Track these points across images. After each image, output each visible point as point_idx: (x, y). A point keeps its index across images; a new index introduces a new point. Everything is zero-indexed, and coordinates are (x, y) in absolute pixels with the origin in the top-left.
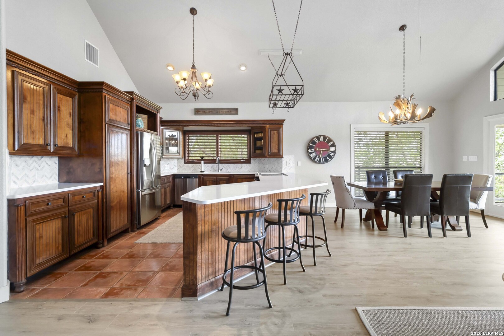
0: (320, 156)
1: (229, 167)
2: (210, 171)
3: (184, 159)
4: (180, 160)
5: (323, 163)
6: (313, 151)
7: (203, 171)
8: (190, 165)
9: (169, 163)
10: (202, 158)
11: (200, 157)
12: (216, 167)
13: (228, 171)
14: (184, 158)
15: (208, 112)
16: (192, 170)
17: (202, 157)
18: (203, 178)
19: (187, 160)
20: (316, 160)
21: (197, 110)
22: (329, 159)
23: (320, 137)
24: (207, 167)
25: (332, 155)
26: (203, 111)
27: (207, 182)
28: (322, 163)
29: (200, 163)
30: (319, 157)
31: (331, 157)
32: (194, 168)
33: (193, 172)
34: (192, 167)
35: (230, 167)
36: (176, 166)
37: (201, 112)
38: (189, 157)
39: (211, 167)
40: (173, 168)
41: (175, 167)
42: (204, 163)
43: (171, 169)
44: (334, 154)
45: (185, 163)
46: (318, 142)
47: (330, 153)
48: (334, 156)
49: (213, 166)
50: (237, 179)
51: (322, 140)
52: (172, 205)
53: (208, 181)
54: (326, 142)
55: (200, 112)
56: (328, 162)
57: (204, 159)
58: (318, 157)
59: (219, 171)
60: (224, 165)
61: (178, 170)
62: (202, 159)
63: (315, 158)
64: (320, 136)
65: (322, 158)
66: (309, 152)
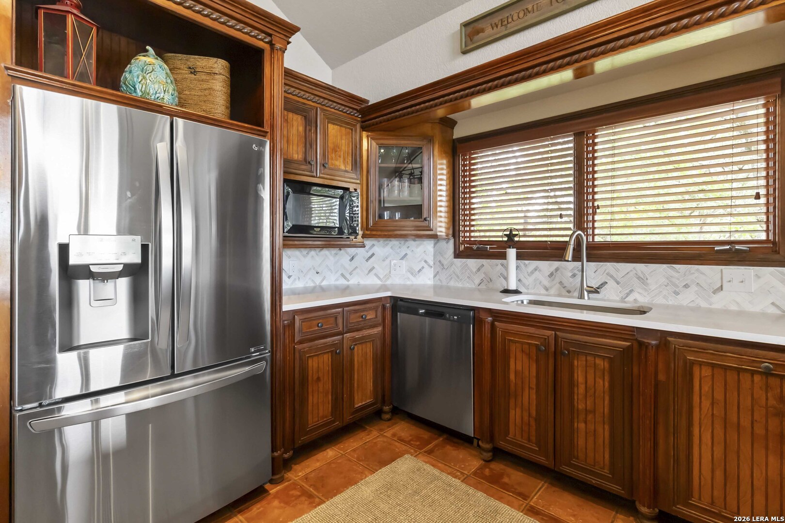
1: (639, 278)
2: (547, 289)
3: (452, 241)
4: (443, 244)
7: (513, 286)
8: (473, 263)
9: (406, 254)
10: (511, 236)
11: (500, 234)
12: (574, 276)
13: (630, 298)
14: (454, 236)
16: (477, 281)
17: (511, 231)
18: (492, 325)
19: (464, 242)
24: (532, 273)
29: (503, 256)
32: (485, 273)
33: (483, 286)
34: (479, 270)
35: (642, 280)
36: (431, 263)
38: (472, 234)
39: (551, 275)
40: (420, 271)
41: (426, 266)
42: (519, 257)
43: (412, 274)
45: (458, 255)
49: (557, 270)
57: (516, 239)
60: (609, 266)
61: (435, 276)
62: (511, 240)
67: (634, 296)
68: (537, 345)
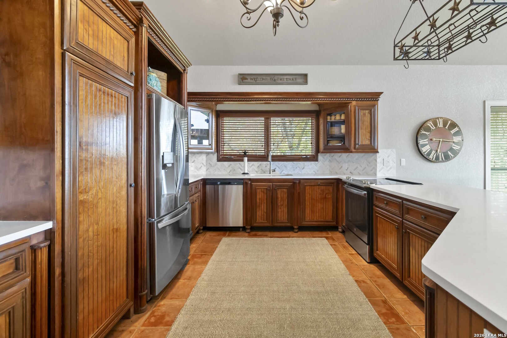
0: (439, 150)
1: (285, 166)
2: (257, 172)
3: (216, 154)
4: (211, 155)
5: (443, 161)
6: (427, 143)
7: (246, 172)
8: (226, 164)
9: (194, 161)
10: (245, 153)
11: (241, 152)
12: (266, 166)
13: (283, 173)
14: (217, 152)
15: (259, 79)
16: (228, 171)
17: (245, 151)
18: (251, 184)
19: (222, 155)
20: (431, 157)
21: (242, 76)
22: (452, 156)
23: (437, 120)
24: (251, 166)
25: (457, 148)
26: (252, 77)
27: (258, 191)
28: (441, 162)
29: (242, 160)
30: (437, 151)
31: (455, 153)
32: (232, 167)
33: (231, 173)
34: (229, 166)
35: (286, 167)
36: (205, 164)
37: (249, 80)
38: (224, 152)
39: (258, 167)
40: (200, 168)
41: (203, 166)
42: (248, 160)
43: (197, 169)
44: (459, 147)
45: (219, 160)
46: (435, 128)
47: (453, 145)
48: (459, 150)
49: (260, 165)
50: (306, 185)
51: (441, 125)
52: (202, 228)
53: (259, 189)
54: (447, 127)
55: (247, 79)
56: (450, 160)
57: (247, 154)
58: (433, 152)
59: (270, 173)
60: (277, 163)
61: (207, 170)
62: (245, 154)
63: (429, 154)
64: (438, 118)
65: (440, 154)
66: (421, 143)
67: (284, 172)
68: (266, 189)
